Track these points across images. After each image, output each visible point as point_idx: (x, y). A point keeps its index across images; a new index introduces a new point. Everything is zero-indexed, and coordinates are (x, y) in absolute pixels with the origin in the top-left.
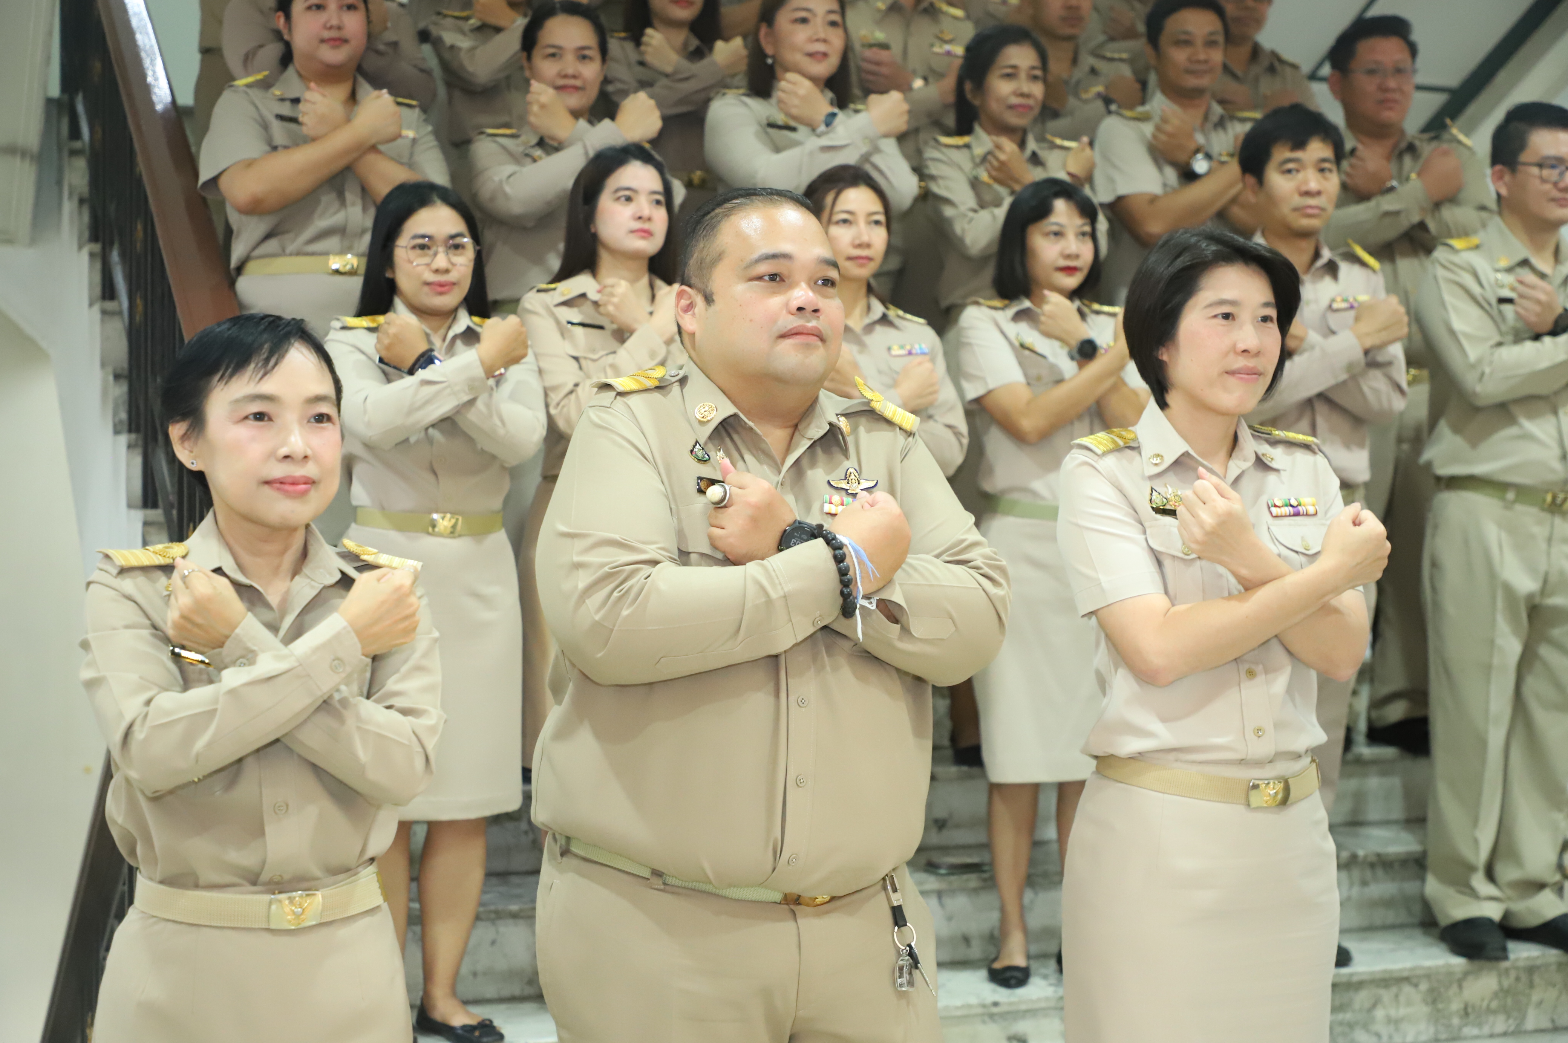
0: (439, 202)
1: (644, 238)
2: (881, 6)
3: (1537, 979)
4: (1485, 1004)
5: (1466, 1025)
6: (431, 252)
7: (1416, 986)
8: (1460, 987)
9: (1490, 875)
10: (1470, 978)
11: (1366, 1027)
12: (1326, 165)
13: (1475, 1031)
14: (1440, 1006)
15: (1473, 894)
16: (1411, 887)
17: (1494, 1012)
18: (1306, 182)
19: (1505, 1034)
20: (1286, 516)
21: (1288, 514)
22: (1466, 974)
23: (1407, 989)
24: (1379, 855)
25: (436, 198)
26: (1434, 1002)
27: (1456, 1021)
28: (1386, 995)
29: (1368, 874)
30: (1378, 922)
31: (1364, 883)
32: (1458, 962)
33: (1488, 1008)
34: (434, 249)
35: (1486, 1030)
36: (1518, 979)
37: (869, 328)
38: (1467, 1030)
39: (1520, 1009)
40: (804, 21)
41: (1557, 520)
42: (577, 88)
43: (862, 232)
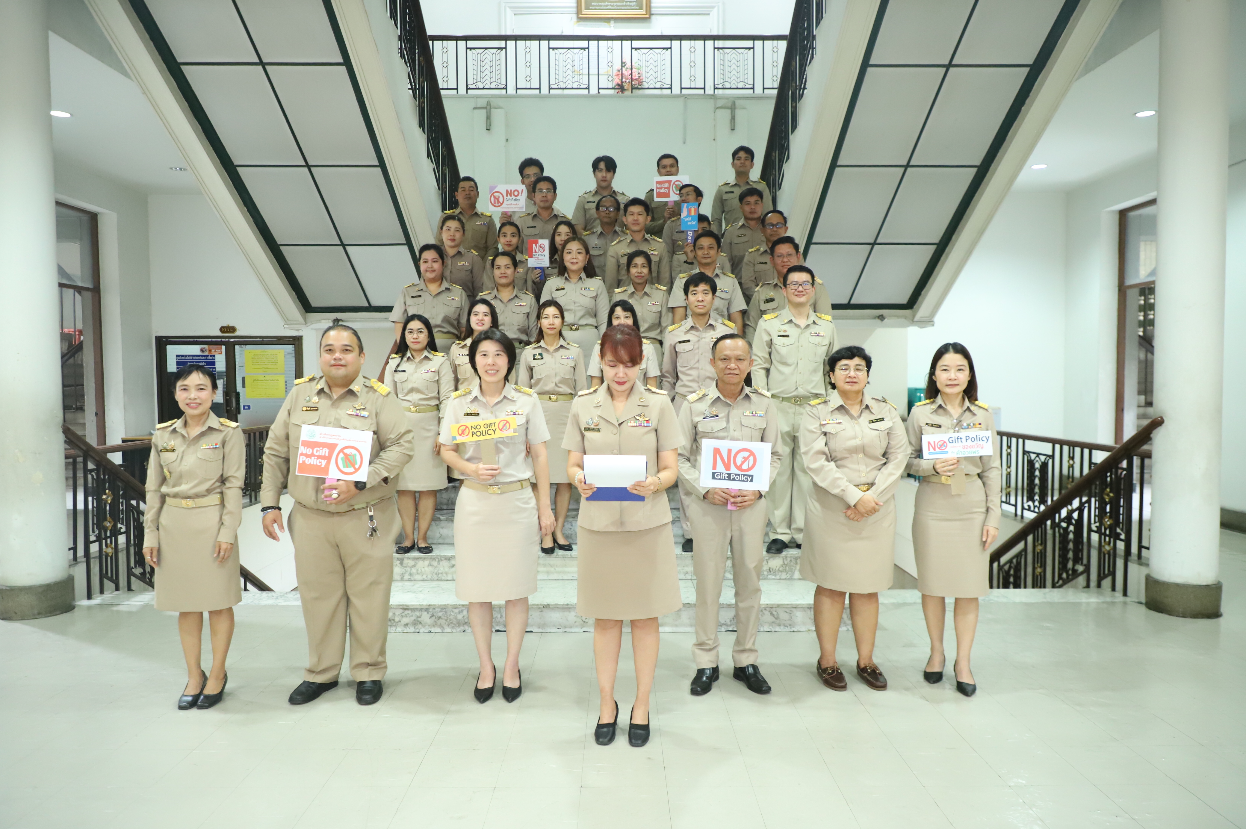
0: (416, 320)
1: (480, 326)
2: (629, 241)
4: (777, 569)
13: (774, 577)
17: (781, 571)
18: (699, 297)
19: (785, 579)
25: (415, 318)
27: (766, 573)
33: (779, 570)
34: (416, 333)
35: (778, 577)
36: (791, 561)
37: (556, 350)
38: (770, 576)
39: (791, 571)
40: (570, 253)
41: (797, 407)
42: (506, 277)
43: (551, 320)
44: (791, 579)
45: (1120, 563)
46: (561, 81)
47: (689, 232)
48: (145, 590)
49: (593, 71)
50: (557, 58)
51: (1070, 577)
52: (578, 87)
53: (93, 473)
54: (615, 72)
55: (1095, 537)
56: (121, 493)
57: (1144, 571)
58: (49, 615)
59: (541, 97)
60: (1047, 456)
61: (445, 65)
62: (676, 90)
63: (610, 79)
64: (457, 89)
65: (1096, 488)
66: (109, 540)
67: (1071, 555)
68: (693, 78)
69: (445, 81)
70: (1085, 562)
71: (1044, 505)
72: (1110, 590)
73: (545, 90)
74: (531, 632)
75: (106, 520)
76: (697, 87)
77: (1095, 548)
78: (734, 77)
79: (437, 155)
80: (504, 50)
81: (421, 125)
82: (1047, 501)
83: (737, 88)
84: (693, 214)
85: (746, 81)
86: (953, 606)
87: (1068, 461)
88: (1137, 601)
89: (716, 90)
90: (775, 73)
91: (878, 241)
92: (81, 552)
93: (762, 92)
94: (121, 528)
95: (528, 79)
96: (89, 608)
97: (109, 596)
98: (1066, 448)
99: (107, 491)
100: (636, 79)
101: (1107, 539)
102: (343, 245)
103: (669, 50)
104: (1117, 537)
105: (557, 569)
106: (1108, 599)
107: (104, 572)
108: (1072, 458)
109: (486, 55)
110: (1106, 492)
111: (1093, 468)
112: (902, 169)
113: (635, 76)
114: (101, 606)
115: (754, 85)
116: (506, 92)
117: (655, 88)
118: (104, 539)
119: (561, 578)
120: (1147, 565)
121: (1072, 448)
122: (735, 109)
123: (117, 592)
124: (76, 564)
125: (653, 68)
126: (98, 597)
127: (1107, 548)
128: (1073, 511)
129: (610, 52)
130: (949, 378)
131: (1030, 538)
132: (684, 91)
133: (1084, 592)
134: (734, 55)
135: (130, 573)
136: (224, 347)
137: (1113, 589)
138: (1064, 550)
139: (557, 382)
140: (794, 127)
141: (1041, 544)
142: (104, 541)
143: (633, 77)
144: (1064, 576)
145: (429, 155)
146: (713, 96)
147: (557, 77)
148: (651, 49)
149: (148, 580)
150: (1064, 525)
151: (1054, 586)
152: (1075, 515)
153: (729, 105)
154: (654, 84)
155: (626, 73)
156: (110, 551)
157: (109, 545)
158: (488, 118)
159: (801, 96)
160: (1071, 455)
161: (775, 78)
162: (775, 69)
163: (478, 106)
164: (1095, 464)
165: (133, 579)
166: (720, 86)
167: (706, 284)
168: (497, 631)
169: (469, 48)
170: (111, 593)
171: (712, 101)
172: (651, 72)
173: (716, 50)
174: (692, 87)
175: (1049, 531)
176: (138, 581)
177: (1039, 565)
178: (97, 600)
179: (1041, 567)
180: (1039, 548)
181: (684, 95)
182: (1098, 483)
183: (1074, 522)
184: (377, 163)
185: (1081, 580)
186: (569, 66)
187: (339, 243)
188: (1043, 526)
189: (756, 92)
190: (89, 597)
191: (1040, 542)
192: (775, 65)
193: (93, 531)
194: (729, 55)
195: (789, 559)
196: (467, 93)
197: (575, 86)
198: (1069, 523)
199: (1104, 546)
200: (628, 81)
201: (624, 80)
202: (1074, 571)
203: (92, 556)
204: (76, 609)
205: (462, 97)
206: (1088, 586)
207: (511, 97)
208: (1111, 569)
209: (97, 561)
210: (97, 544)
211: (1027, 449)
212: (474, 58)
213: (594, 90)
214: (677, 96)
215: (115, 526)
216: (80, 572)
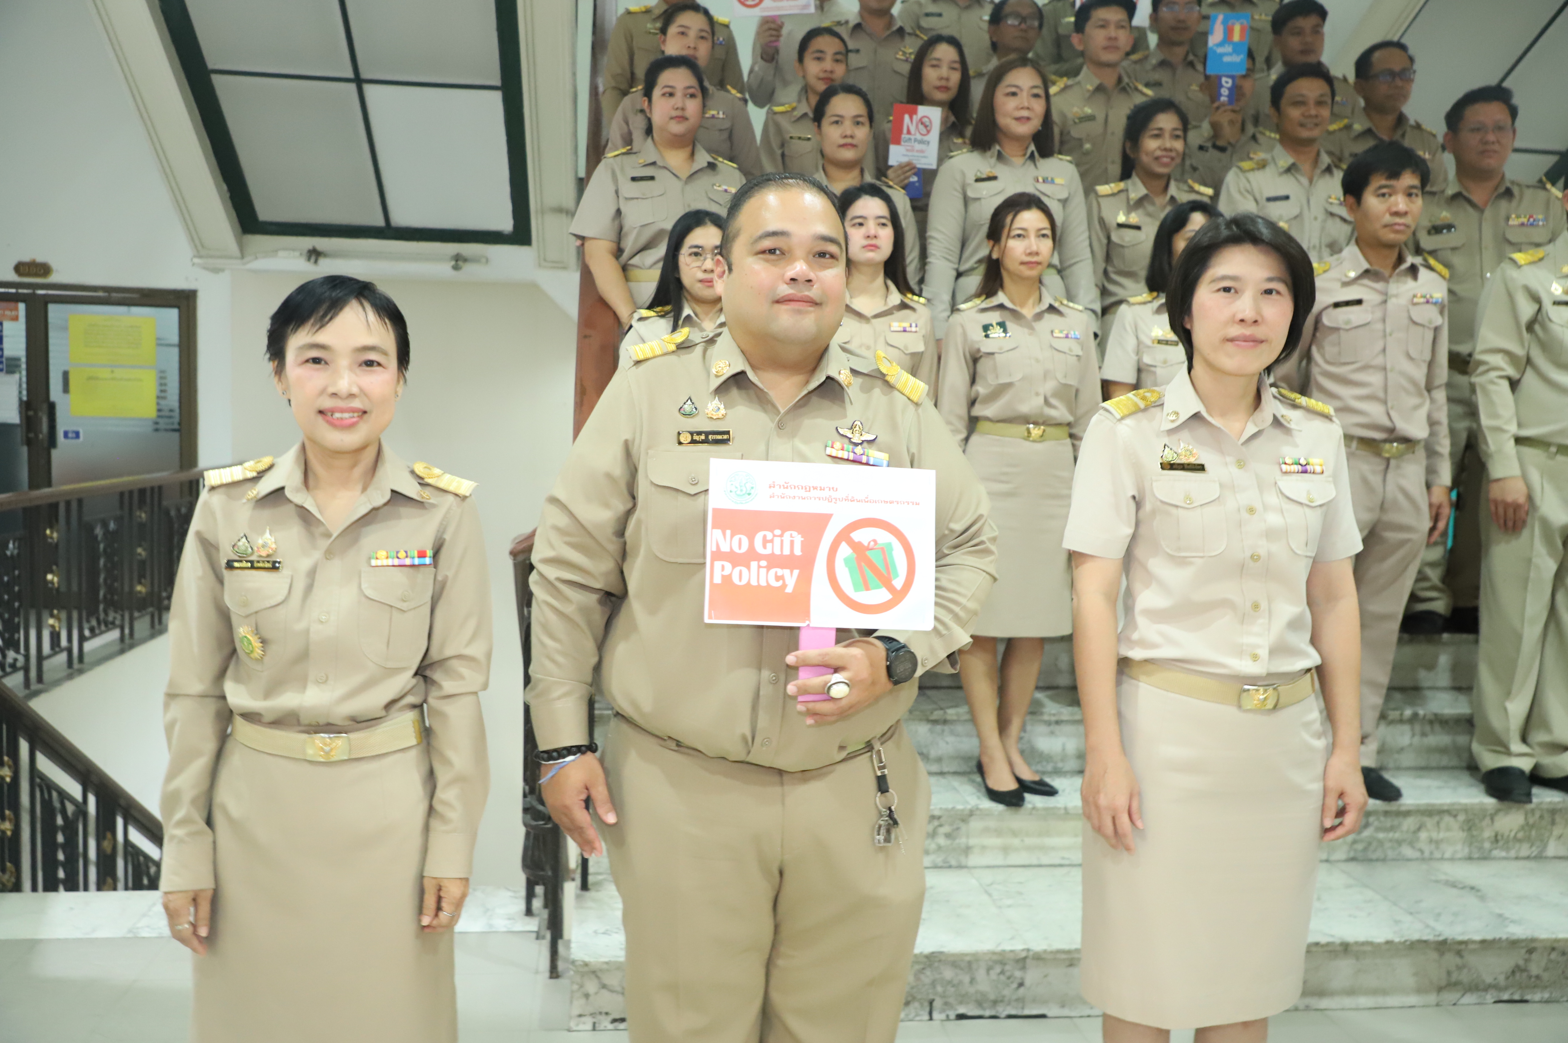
0: (709, 223)
1: (872, 251)
2: (1090, 87)
3: (1558, 818)
4: (1512, 834)
5: (1496, 849)
6: (702, 258)
7: (1455, 816)
8: (1492, 820)
9: (1524, 739)
10: (1501, 814)
11: (1411, 844)
12: (1414, 191)
13: (1503, 854)
14: (1475, 833)
15: (1508, 753)
16: (1462, 740)
17: (1520, 841)
18: (1397, 204)
20: (1294, 472)
21: (1297, 471)
22: (1497, 811)
23: (1447, 819)
24: (1436, 715)
25: (707, 220)
26: (1470, 829)
27: (1487, 845)
28: (1430, 822)
29: (1428, 728)
30: (1434, 764)
31: (1424, 734)
32: (1490, 802)
33: (1515, 837)
34: (704, 255)
35: (1513, 853)
36: (1541, 817)
37: (1039, 316)
38: (1496, 853)
39: (1542, 841)
40: (1014, 94)
42: (853, 146)
43: (1029, 243)
44: (1539, 857)
47: (1224, 80)
74: (1043, 1016)
84: (1236, 37)
102: (359, 82)
105: (1029, 841)
119: (1035, 862)
136: (22, 306)
139: (1048, 395)
167: (1413, 172)
168: (961, 1017)
187: (350, 75)
195: (1538, 814)
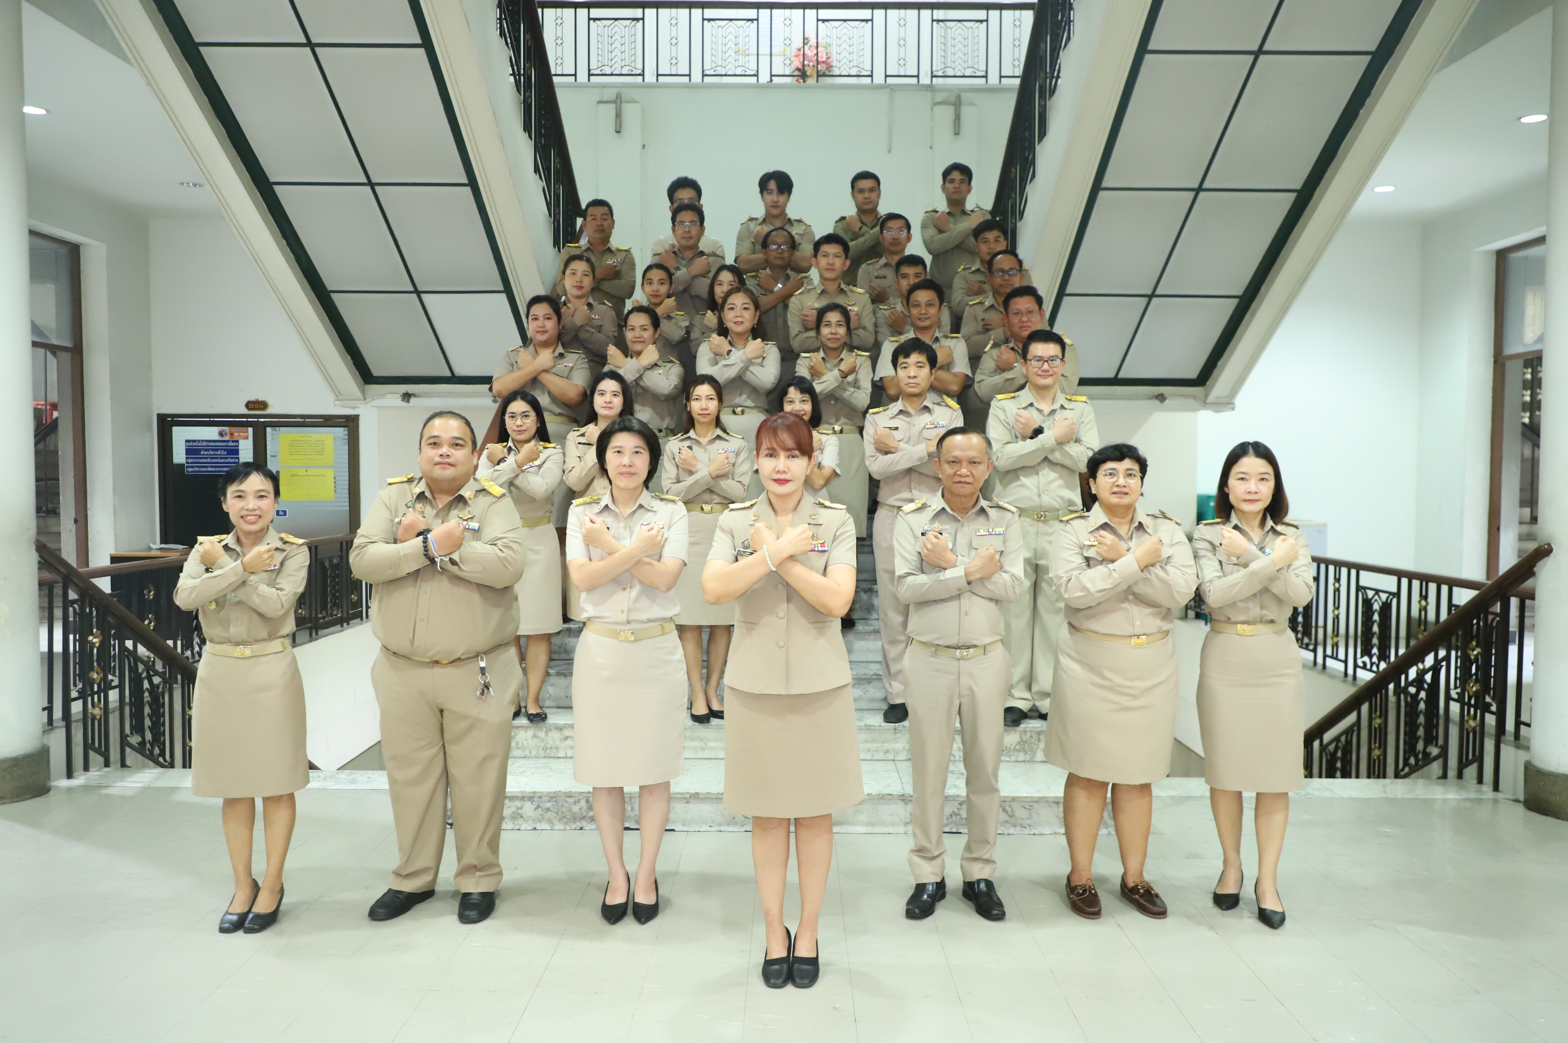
0: (521, 399)
1: (607, 410)
2: (819, 291)
4: (1012, 747)
6: (519, 418)
12: (920, 365)
17: (1018, 751)
18: (911, 372)
19: (1024, 761)
25: (519, 398)
33: (1014, 748)
34: (516, 417)
35: (1013, 759)
36: (1031, 736)
37: (709, 442)
39: (1032, 751)
40: (733, 308)
41: (1041, 525)
42: (642, 341)
43: (704, 403)
44: (1032, 761)
45: (1489, 745)
46: (720, 64)
48: (144, 767)
49: (764, 49)
50: (714, 34)
51: (1420, 763)
52: (743, 73)
53: (75, 606)
54: (794, 51)
55: (1455, 707)
56: (113, 632)
57: (1523, 756)
58: (16, 799)
59: (690, 86)
60: (1390, 593)
61: (559, 41)
62: (879, 78)
63: (788, 62)
64: (575, 75)
65: (1457, 640)
66: (96, 697)
67: (1421, 732)
68: (902, 62)
69: (559, 63)
70: (1441, 742)
71: (1385, 661)
72: (1475, 781)
73: (696, 77)
75: (93, 670)
76: (907, 74)
77: (1455, 723)
78: (959, 61)
79: (547, 169)
80: (641, 22)
81: (527, 128)
82: (1389, 657)
83: (964, 76)
85: (976, 66)
86: (1254, 802)
87: (1420, 602)
88: (1512, 797)
89: (934, 79)
90: (1016, 56)
91: (1158, 292)
92: (58, 713)
93: (998, 82)
94: (112, 681)
95: (674, 61)
96: (70, 790)
97: (96, 774)
98: (1416, 584)
99: (95, 630)
100: (823, 62)
101: (1472, 710)
102: (418, 293)
103: (870, 23)
104: (1486, 708)
105: (706, 744)
106: (1473, 795)
107: (90, 742)
108: (1424, 597)
109: (616, 29)
110: (1471, 646)
111: (1453, 612)
112: (1193, 194)
113: (823, 57)
114: (85, 788)
115: (987, 72)
116: (644, 80)
117: (849, 76)
118: (89, 695)
120: (1527, 748)
121: (1424, 583)
122: (960, 104)
123: (107, 769)
124: (52, 729)
125: (848, 48)
126: (80, 775)
127: (1472, 723)
128: (1425, 671)
129: (788, 24)
130: (1248, 490)
131: (1365, 708)
132: (890, 81)
133: (1439, 784)
134: (960, 31)
135: (124, 743)
136: (250, 430)
137: (1480, 781)
138: (1412, 725)
140: (1043, 134)
141: (1380, 716)
142: (90, 698)
143: (820, 59)
144: (1412, 761)
145: (536, 170)
146: (930, 88)
147: (714, 59)
148: (845, 21)
149: (148, 752)
150: (1412, 690)
151: (1397, 776)
152: (1428, 677)
153: (953, 99)
154: (848, 70)
155: (810, 53)
156: (97, 712)
157: (96, 705)
158: (618, 115)
159: (1053, 91)
160: (1424, 593)
161: (1016, 63)
162: (1017, 50)
163: (605, 99)
164: (1457, 606)
165: (128, 750)
166: (940, 73)
167: (922, 353)
169: (592, 19)
170: (97, 771)
171: (928, 94)
172: (845, 53)
173: (935, 23)
174: (901, 74)
175: (1392, 699)
176: (134, 752)
177: (1377, 745)
178: (80, 780)
179: (1379, 748)
180: (1377, 722)
181: (890, 85)
182: (1460, 633)
183: (1426, 686)
184: (466, 181)
185: (1436, 767)
186: (731, 44)
187: (412, 289)
188: (1383, 691)
189: (989, 82)
190: (70, 775)
191: (1378, 713)
192: (1017, 45)
193: (75, 685)
194: (953, 29)
195: (1029, 734)
196: (589, 80)
197: (738, 72)
198: (1419, 688)
199: (1467, 721)
200: (811, 64)
201: (806, 62)
202: (1426, 755)
203: (73, 718)
204: (51, 792)
205: (582, 86)
206: (1444, 776)
207: (650, 86)
208: (1477, 754)
209: (80, 726)
210: (80, 702)
211: (1362, 583)
212: (600, 33)
213: (764, 78)
214: (880, 87)
215: (105, 678)
216: (57, 741)
